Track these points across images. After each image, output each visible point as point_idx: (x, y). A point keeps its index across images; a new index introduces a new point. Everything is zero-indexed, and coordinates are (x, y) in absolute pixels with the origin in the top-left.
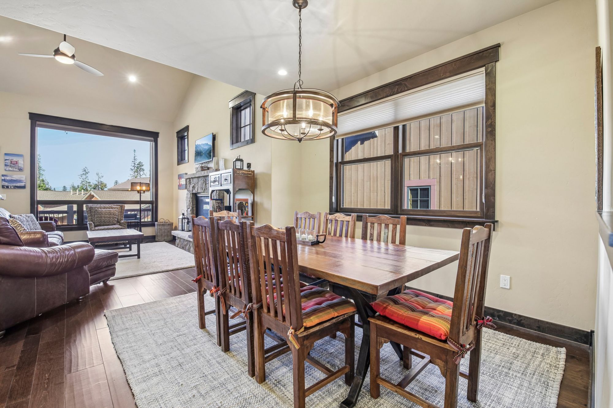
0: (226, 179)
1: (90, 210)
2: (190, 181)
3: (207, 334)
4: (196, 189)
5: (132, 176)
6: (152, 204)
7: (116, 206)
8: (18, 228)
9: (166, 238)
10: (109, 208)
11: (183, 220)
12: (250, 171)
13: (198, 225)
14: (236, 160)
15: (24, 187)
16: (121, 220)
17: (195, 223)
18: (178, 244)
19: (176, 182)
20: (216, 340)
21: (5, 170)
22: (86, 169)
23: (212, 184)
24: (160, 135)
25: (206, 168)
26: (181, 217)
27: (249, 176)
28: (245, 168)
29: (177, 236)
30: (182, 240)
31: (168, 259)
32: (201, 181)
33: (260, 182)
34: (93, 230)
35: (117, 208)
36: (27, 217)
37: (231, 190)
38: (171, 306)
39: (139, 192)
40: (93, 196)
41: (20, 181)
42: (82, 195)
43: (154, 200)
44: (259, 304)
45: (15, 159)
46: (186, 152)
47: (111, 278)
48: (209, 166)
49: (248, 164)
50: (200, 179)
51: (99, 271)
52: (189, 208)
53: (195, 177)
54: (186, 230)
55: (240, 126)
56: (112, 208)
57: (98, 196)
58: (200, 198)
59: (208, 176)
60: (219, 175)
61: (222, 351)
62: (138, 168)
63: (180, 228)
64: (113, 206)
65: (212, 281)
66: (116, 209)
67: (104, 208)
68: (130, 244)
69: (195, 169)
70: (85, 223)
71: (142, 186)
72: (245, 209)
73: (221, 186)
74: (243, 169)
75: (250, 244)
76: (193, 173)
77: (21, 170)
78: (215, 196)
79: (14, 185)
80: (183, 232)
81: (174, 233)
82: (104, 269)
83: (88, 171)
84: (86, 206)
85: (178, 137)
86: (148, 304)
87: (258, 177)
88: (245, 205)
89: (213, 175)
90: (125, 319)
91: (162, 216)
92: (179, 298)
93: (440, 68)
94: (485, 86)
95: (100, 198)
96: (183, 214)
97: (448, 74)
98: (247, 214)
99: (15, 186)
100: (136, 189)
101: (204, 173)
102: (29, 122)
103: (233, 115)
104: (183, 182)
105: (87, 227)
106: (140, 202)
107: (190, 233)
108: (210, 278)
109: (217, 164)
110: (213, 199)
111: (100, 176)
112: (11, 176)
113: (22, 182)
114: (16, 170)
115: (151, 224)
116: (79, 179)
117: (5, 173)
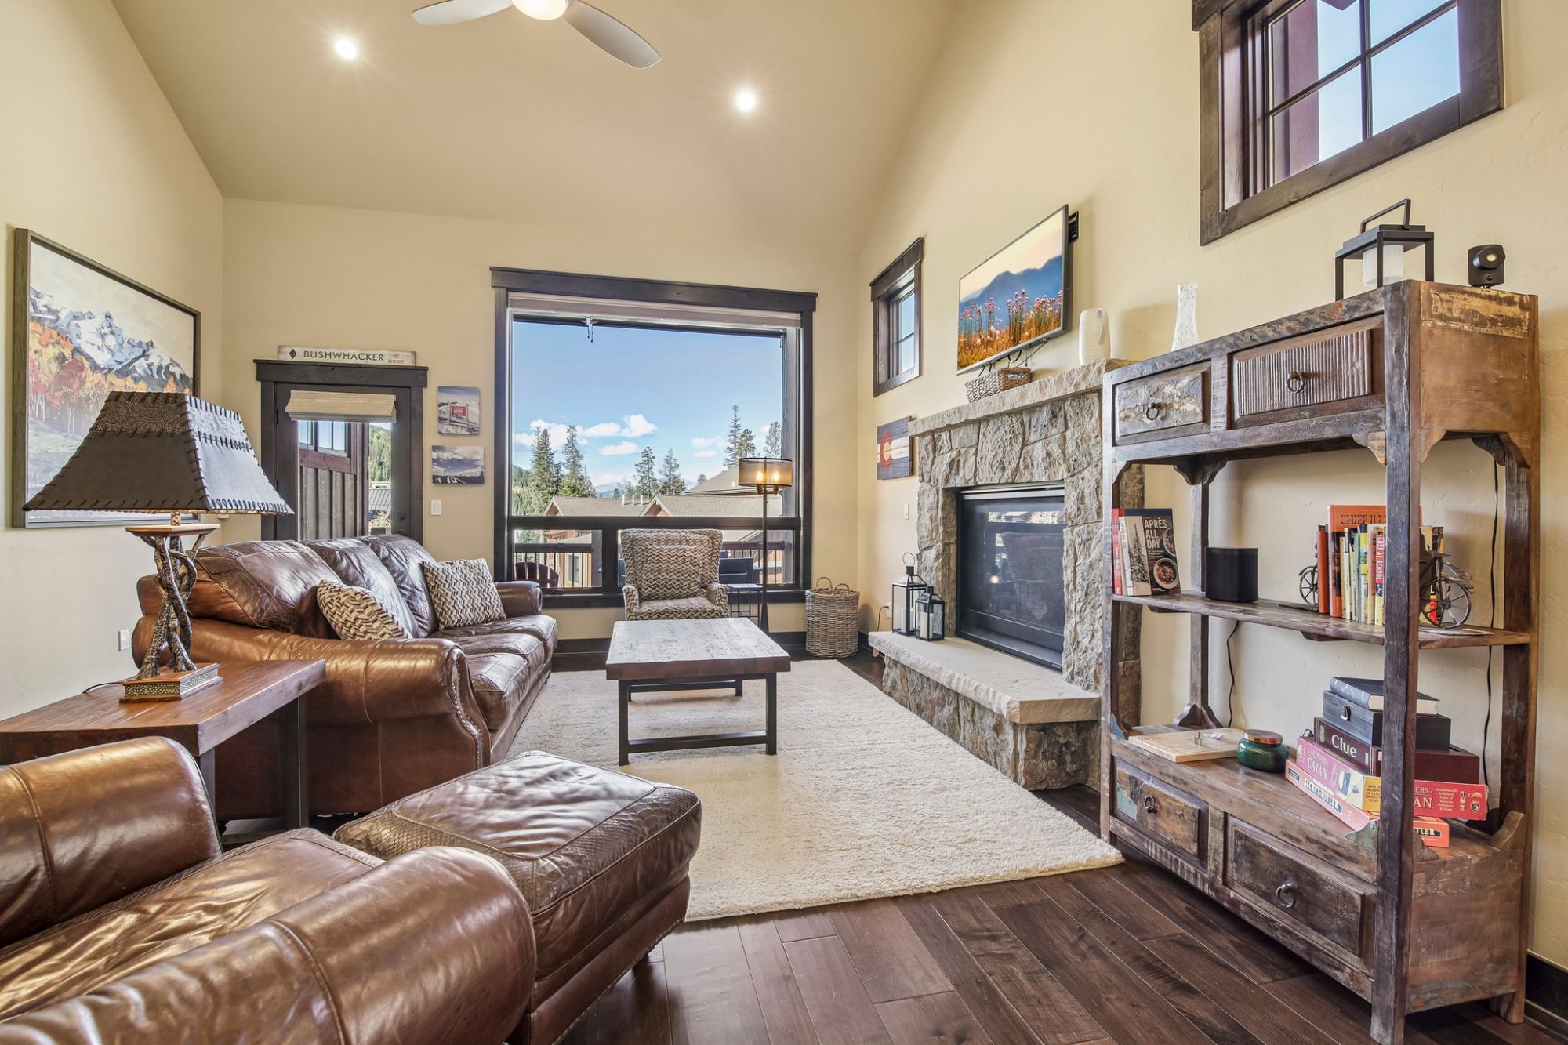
1: (635, 546)
2: (934, 442)
4: (966, 473)
6: (797, 530)
7: (699, 536)
8: (375, 625)
9: (845, 652)
10: (680, 542)
11: (912, 593)
12: (1510, 302)
15: (478, 480)
16: (712, 581)
18: (893, 687)
19: (870, 452)
21: (440, 433)
22: (649, 452)
23: (1128, 428)
24: (819, 302)
25: (1023, 377)
26: (902, 580)
29: (886, 652)
30: (910, 674)
32: (996, 435)
35: (702, 543)
36: (468, 568)
39: (761, 489)
40: (659, 509)
41: (469, 463)
42: (641, 505)
43: (801, 516)
45: (460, 401)
48: (1033, 368)
50: (986, 428)
52: (930, 547)
53: (964, 424)
54: (923, 634)
55: (1260, 110)
56: (688, 542)
57: (668, 508)
58: (978, 509)
63: (900, 622)
64: (693, 536)
66: (698, 546)
67: (667, 542)
69: (966, 391)
70: (618, 586)
71: (771, 470)
73: (1232, 425)
76: (955, 406)
77: (473, 431)
79: (458, 474)
80: (912, 640)
81: (877, 638)
83: (653, 455)
84: (625, 534)
85: (876, 299)
91: (825, 568)
95: (671, 511)
96: (909, 571)
99: (460, 478)
100: (754, 481)
101: (1023, 396)
102: (491, 294)
104: (898, 449)
105: (621, 601)
106: (764, 523)
111: (673, 465)
112: (452, 450)
113: (476, 466)
114: (464, 432)
115: (794, 594)
116: (636, 473)
117: (438, 441)
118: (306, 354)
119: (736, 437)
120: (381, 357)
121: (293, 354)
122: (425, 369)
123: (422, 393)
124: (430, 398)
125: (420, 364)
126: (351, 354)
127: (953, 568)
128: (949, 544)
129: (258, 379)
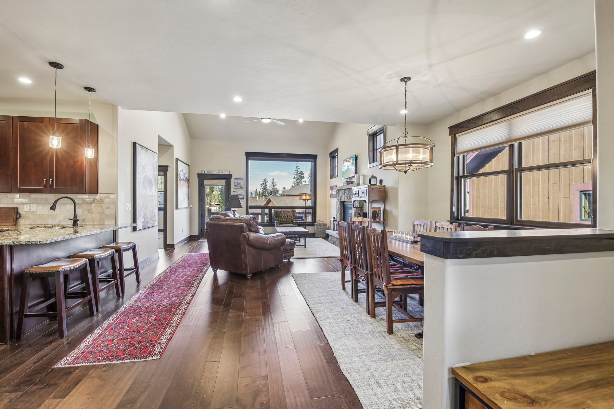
0: (364, 193)
1: (276, 213)
2: (339, 191)
3: (346, 293)
4: (343, 198)
5: (295, 183)
6: (313, 209)
7: (290, 211)
9: (322, 235)
10: (287, 212)
11: (334, 222)
12: (381, 186)
13: (341, 227)
14: (371, 178)
15: (243, 199)
16: (294, 220)
17: (340, 225)
18: (330, 240)
19: (329, 192)
20: (351, 297)
21: (235, 188)
22: (266, 180)
23: (354, 196)
24: (318, 156)
25: (350, 182)
26: (332, 219)
27: (381, 189)
28: (378, 184)
29: (329, 234)
30: (333, 237)
31: (323, 250)
32: (347, 192)
33: (390, 194)
34: (278, 227)
37: (367, 201)
38: (326, 276)
39: (304, 200)
43: (314, 206)
44: (371, 272)
45: (239, 181)
46: (336, 168)
47: (292, 257)
48: (352, 181)
49: (380, 180)
50: (346, 191)
51: (287, 252)
52: (338, 213)
53: (342, 189)
54: (336, 230)
55: (375, 149)
57: (274, 201)
58: (346, 205)
59: (351, 188)
60: (358, 189)
61: (354, 301)
62: (299, 176)
63: (332, 228)
65: (349, 261)
66: (290, 213)
67: (284, 212)
68: (300, 237)
69: (342, 183)
70: (273, 222)
71: (306, 196)
72: (378, 216)
73: (360, 197)
74: (376, 184)
75: (366, 238)
76: (341, 186)
77: (242, 188)
78: (357, 205)
80: (333, 231)
81: (328, 231)
82: (289, 251)
83: (267, 181)
84: (274, 210)
85: (330, 157)
86: (313, 274)
87: (388, 190)
88: (378, 212)
89: (355, 189)
90: (302, 279)
91: (319, 218)
92: (331, 273)
93: (549, 92)
94: (592, 107)
96: (334, 218)
97: (556, 97)
98: (380, 219)
100: (303, 198)
101: (349, 186)
102: (245, 157)
103: (369, 141)
104: (334, 192)
105: (275, 224)
106: (305, 208)
107: (337, 232)
108: (348, 259)
109: (358, 179)
110: (355, 207)
111: (274, 184)
112: (237, 192)
113: (242, 195)
114: (240, 188)
115: (312, 224)
116: (261, 187)
117: (234, 190)
118: (207, 172)
119: (297, 173)
120: (222, 172)
121: (205, 172)
122: (232, 175)
123: (231, 179)
124: (233, 181)
125: (231, 173)
126: (216, 172)
127: (342, 217)
128: (341, 212)
129: (198, 177)
